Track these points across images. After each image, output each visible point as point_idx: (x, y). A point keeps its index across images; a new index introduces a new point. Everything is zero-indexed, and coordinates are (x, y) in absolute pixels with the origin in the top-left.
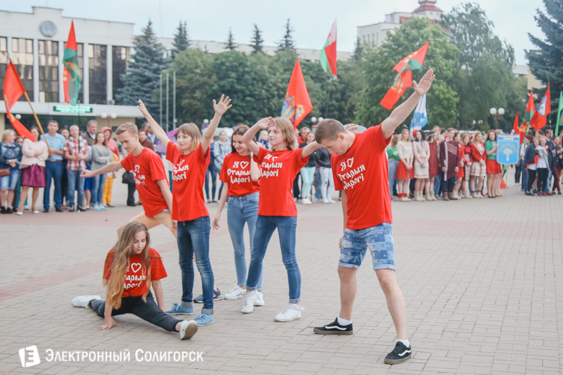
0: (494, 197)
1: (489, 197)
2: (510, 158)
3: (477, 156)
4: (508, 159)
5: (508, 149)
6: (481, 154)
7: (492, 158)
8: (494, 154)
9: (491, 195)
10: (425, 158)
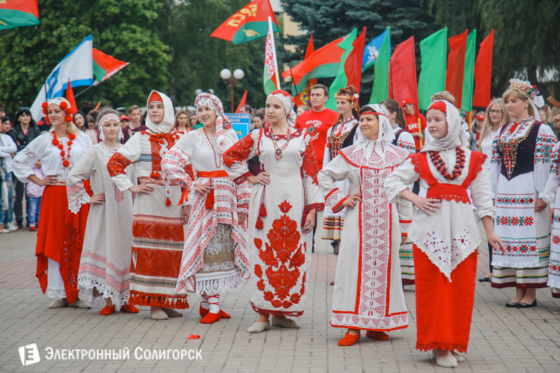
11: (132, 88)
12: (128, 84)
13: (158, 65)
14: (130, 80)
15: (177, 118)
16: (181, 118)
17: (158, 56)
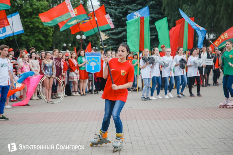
0: (84, 95)
1: (82, 95)
2: (95, 68)
3: (73, 68)
4: (93, 69)
5: (93, 62)
6: (76, 66)
7: (82, 69)
8: (84, 66)
9: (82, 94)
10: (37, 71)
11: (37, 44)
12: (35, 42)
13: (48, 33)
14: (36, 40)
15: (72, 55)
16: (73, 55)
17: (48, 29)
